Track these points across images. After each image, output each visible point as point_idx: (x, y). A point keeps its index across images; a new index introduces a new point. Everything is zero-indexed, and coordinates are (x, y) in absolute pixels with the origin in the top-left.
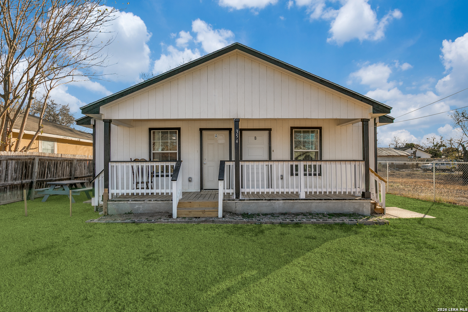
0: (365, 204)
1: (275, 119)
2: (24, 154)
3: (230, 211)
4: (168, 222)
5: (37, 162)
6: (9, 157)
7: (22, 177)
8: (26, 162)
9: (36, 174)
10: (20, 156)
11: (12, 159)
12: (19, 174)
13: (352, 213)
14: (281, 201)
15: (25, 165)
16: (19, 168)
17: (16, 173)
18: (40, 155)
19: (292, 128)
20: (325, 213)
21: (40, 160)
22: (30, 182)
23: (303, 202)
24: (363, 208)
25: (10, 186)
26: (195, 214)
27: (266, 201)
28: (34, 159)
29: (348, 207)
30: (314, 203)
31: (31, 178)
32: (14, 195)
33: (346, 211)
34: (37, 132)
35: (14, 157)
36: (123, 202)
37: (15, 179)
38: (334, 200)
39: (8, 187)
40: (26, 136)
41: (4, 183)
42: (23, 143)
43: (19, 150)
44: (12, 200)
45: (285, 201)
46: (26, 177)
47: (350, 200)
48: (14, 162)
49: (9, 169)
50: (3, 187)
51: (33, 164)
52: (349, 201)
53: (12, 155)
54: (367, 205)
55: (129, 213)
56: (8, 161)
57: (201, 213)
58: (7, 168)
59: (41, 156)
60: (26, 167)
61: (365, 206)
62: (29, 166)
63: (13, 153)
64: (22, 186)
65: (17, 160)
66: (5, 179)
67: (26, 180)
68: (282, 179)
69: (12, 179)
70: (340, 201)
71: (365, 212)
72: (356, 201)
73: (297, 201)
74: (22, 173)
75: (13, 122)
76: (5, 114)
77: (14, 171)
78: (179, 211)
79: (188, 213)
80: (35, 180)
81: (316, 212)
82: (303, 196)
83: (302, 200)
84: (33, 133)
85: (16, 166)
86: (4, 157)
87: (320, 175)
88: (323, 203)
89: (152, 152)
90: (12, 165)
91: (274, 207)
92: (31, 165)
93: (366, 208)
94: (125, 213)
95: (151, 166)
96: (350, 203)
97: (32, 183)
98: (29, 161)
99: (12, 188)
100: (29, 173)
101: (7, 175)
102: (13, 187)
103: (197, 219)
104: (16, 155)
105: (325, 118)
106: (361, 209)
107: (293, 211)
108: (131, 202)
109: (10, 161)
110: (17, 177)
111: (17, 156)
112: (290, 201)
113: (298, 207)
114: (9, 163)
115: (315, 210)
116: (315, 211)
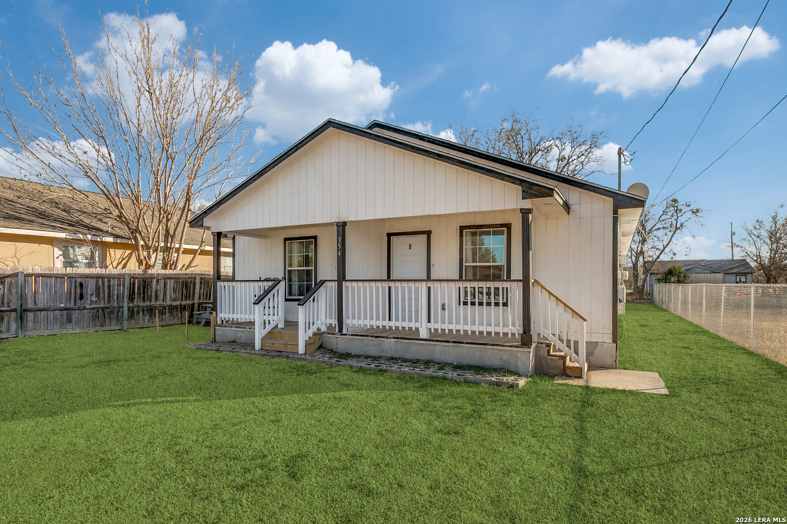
0: (519, 355)
1: (438, 216)
2: (183, 272)
3: (330, 348)
4: (246, 353)
5: (198, 281)
6: (167, 276)
7: (182, 297)
8: (186, 281)
9: (197, 295)
10: (180, 274)
11: (170, 278)
12: (179, 294)
13: (498, 367)
14: (392, 340)
15: (186, 285)
16: (178, 288)
17: (175, 293)
18: (203, 273)
19: (462, 228)
20: (455, 363)
21: (201, 279)
22: (192, 303)
23: (422, 344)
24: (517, 361)
25: (169, 306)
26: (278, 347)
27: (373, 338)
28: (195, 278)
29: (491, 356)
30: (438, 346)
31: (193, 299)
32: (174, 317)
33: (488, 363)
34: (201, 246)
35: (172, 276)
36: (228, 328)
37: (174, 300)
38: (467, 343)
39: (167, 308)
40: (186, 251)
41: (162, 303)
42: (185, 259)
43: (179, 268)
44: (172, 322)
45: (397, 340)
46: (187, 297)
47: (494, 345)
48: (172, 281)
49: (167, 288)
50: (162, 308)
51: (194, 284)
52: (492, 347)
53: (170, 273)
54: (523, 356)
55: (233, 342)
56: (166, 280)
57: (284, 346)
58: (165, 288)
59: (205, 274)
60: (186, 287)
61: (520, 358)
62: (190, 286)
63: (171, 272)
64: (183, 308)
65: (176, 278)
66: (163, 300)
67: (188, 302)
68: (444, 309)
69: (171, 300)
70: (478, 346)
71: (520, 368)
72: (504, 348)
73: (413, 341)
74: (182, 293)
75: (172, 237)
76: (159, 230)
77: (172, 291)
78: (263, 341)
79: (271, 345)
80: (196, 301)
81: (441, 361)
82: (424, 334)
83: (423, 340)
84: (196, 247)
85: (175, 286)
86: (161, 275)
87: (505, 304)
88: (452, 348)
89: (288, 269)
90: (171, 284)
91: (383, 348)
92: (192, 285)
93: (521, 361)
94: (229, 341)
96: (493, 350)
97: (194, 304)
98: (189, 280)
99: (172, 310)
100: (190, 293)
101: (165, 295)
102: (172, 308)
103: (280, 353)
104: (174, 273)
105: (456, 212)
106: (513, 362)
107: (409, 356)
108: (235, 329)
109: (168, 281)
110: (177, 298)
111: (176, 274)
112: (404, 341)
113: (416, 350)
114: (167, 282)
115: (440, 357)
116: (440, 359)
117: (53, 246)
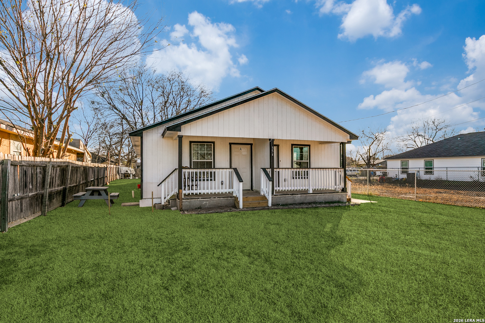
5: (70, 168)
9: (69, 181)
13: (337, 201)
19: (292, 145)
20: (324, 202)
27: (291, 195)
28: (67, 166)
29: (336, 197)
30: (318, 196)
31: (64, 184)
33: (334, 200)
36: (194, 200)
38: (328, 193)
45: (301, 195)
51: (66, 171)
52: (336, 194)
55: (199, 208)
57: (257, 204)
61: (344, 197)
70: (331, 194)
71: (344, 200)
73: (308, 195)
79: (249, 204)
80: (68, 187)
82: (311, 191)
83: (311, 194)
88: (323, 196)
91: (295, 200)
94: (195, 208)
95: (191, 172)
97: (65, 189)
107: (306, 201)
108: (200, 200)
112: (304, 195)
113: (309, 198)
115: (318, 200)
117: (9, 139)
